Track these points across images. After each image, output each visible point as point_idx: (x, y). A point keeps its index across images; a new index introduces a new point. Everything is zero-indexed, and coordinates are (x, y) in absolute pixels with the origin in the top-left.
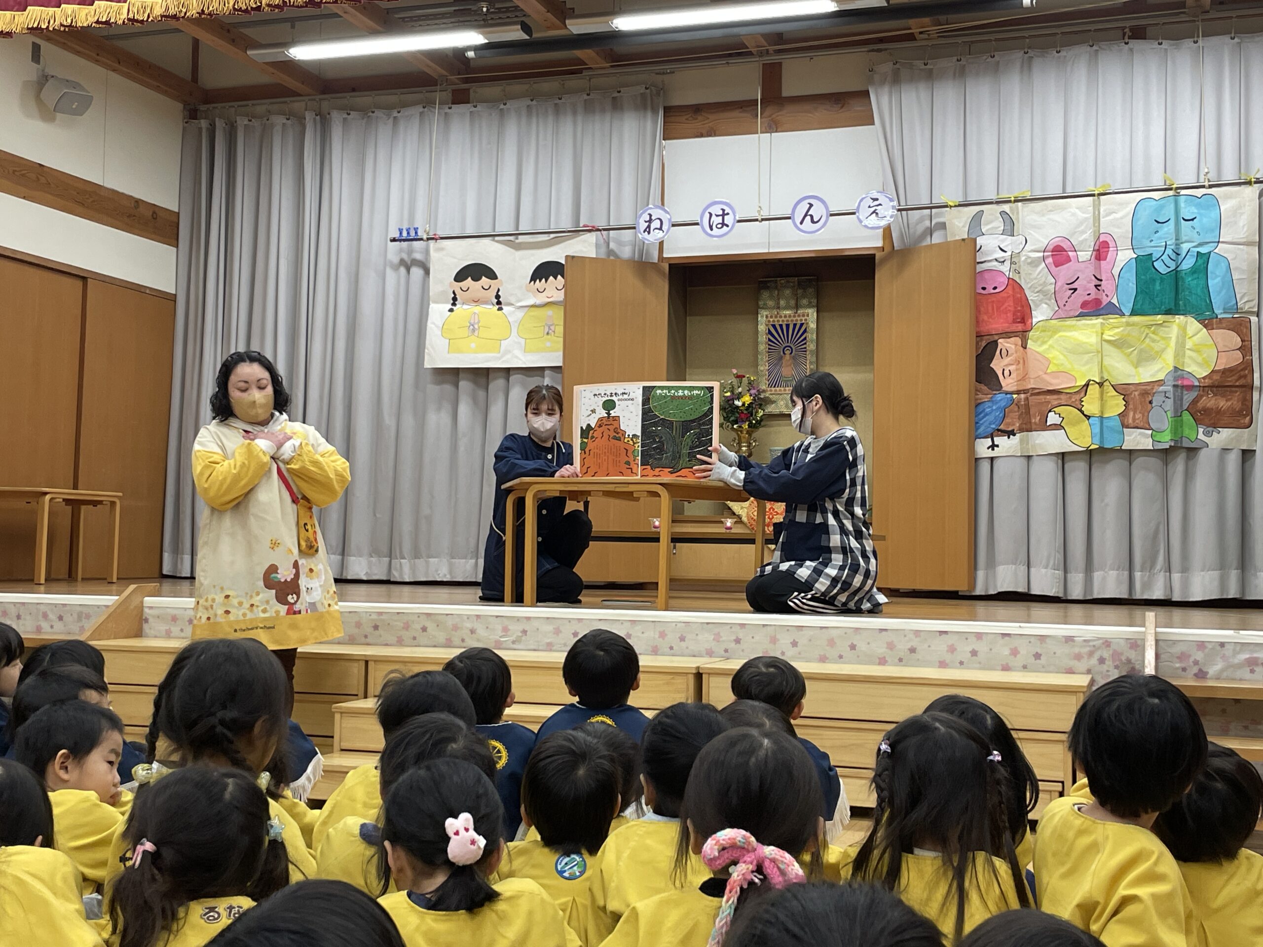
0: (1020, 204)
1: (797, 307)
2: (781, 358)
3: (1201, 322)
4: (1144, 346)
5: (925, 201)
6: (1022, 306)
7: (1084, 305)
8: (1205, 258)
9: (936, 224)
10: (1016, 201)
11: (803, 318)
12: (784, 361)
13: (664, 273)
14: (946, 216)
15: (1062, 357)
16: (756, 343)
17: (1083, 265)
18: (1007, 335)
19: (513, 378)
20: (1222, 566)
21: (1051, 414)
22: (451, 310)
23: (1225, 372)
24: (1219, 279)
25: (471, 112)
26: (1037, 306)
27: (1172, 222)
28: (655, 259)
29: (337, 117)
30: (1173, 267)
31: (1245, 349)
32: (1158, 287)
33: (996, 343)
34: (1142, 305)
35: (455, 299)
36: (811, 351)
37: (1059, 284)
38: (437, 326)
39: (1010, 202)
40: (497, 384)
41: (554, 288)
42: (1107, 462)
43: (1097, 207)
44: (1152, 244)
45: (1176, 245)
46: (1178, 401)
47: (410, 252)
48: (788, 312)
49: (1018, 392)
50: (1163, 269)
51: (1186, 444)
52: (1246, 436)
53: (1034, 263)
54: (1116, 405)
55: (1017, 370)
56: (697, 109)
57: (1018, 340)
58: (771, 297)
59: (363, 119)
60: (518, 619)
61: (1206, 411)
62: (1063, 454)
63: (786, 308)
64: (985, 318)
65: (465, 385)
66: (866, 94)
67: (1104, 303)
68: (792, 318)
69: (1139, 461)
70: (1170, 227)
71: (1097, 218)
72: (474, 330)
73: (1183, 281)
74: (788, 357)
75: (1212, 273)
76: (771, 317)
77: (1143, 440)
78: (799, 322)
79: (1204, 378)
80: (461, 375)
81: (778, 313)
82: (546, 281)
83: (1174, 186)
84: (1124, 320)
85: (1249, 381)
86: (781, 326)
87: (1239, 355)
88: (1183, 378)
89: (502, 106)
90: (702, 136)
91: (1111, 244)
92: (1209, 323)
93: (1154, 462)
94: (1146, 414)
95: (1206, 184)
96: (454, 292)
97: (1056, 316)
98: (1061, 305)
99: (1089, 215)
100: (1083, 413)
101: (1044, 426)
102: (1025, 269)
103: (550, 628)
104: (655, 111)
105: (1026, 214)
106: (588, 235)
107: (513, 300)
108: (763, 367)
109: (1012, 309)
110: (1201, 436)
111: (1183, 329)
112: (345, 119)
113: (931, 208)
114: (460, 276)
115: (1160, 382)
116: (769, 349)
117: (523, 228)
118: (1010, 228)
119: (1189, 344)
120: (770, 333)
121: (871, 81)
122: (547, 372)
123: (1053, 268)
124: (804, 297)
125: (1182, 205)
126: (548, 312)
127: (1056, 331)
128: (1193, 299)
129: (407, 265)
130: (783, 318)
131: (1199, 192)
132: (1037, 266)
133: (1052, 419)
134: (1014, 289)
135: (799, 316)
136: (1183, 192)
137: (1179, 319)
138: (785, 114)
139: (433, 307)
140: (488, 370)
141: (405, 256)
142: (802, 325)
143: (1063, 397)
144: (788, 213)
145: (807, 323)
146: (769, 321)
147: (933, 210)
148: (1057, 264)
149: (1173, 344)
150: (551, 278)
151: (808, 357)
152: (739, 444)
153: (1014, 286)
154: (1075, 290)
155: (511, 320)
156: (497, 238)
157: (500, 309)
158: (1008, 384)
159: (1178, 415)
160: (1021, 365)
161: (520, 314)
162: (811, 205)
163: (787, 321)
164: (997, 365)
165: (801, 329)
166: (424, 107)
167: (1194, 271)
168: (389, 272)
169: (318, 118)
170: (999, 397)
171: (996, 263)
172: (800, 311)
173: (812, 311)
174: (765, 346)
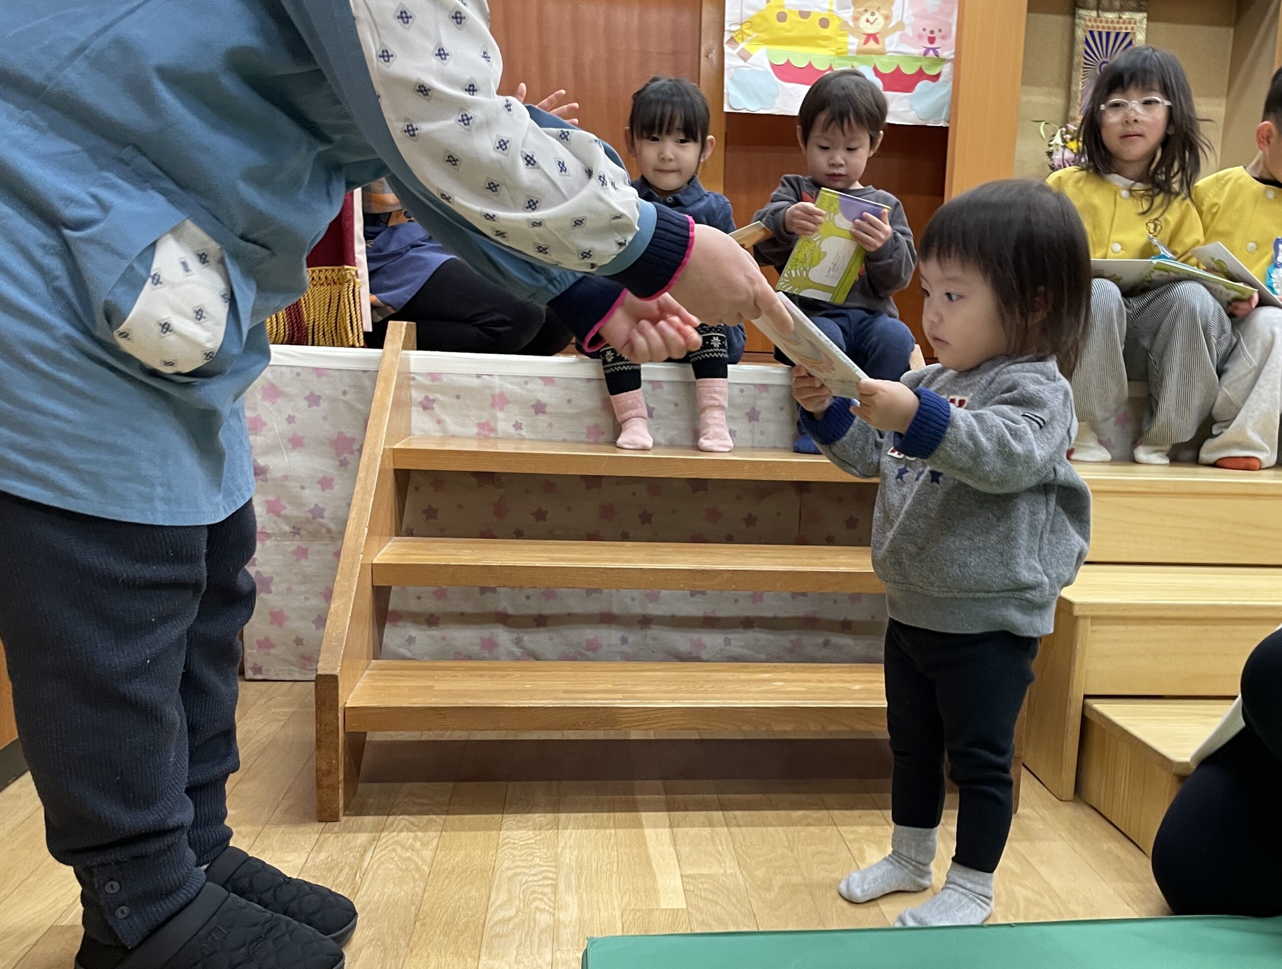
1: (1122, 10)
2: (1095, 77)
11: (1129, 26)
48: (1111, 16)
63: (1111, 10)
68: (1115, 25)
76: (1090, 20)
78: (1124, 31)
81: (1098, 16)
86: (1100, 33)
108: (1076, 88)
116: (1085, 64)
120: (1087, 42)
130: (1104, 24)
135: (1124, 22)
142: (1127, 34)
145: (1134, 33)
146: (1087, 26)
163: (1109, 28)
165: (1125, 40)
172: (1126, 16)
173: (1140, 16)
174: (1079, 59)
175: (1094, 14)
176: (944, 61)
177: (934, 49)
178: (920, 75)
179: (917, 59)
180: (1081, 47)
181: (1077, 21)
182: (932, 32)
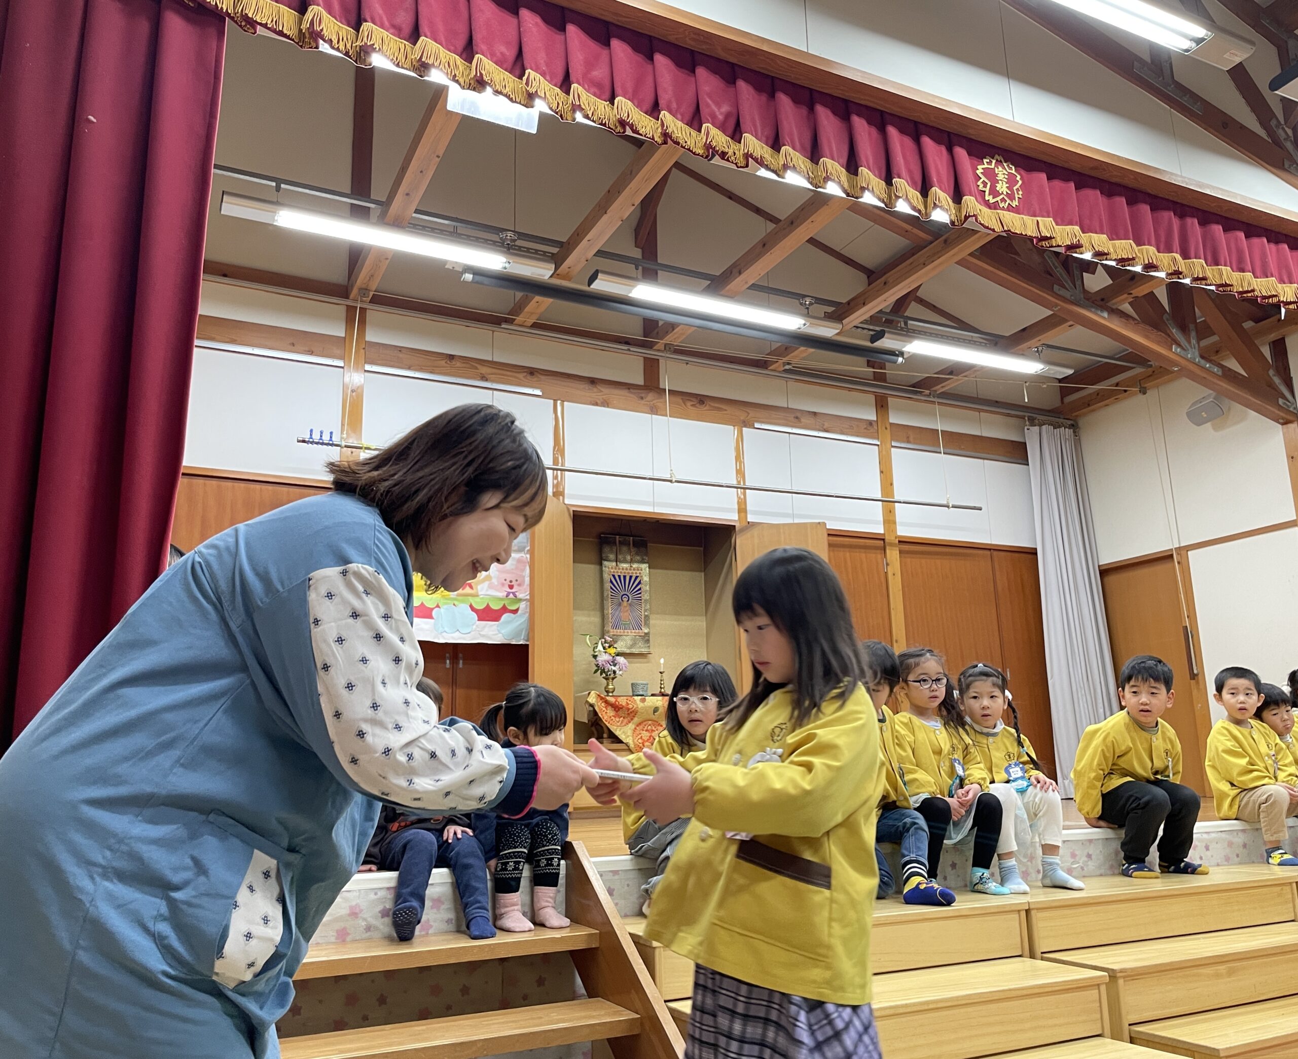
1: (632, 561)
2: (620, 605)
11: (638, 572)
12: (623, 606)
36: (646, 600)
48: (625, 565)
56: (593, 382)
58: (611, 552)
63: (625, 561)
68: (629, 571)
74: (625, 604)
76: (612, 568)
78: (634, 575)
81: (617, 565)
86: (619, 576)
90: (596, 404)
108: (608, 611)
120: (611, 582)
124: (637, 554)
130: (621, 570)
135: (634, 569)
138: (662, 402)
142: (637, 577)
145: (641, 576)
146: (610, 572)
151: (643, 605)
163: (625, 573)
165: (636, 581)
172: (635, 566)
173: (645, 566)
174: (608, 592)
175: (614, 564)
176: (521, 600)
177: (514, 593)
178: (504, 610)
179: (501, 599)
180: (608, 585)
181: (604, 568)
182: (511, 581)
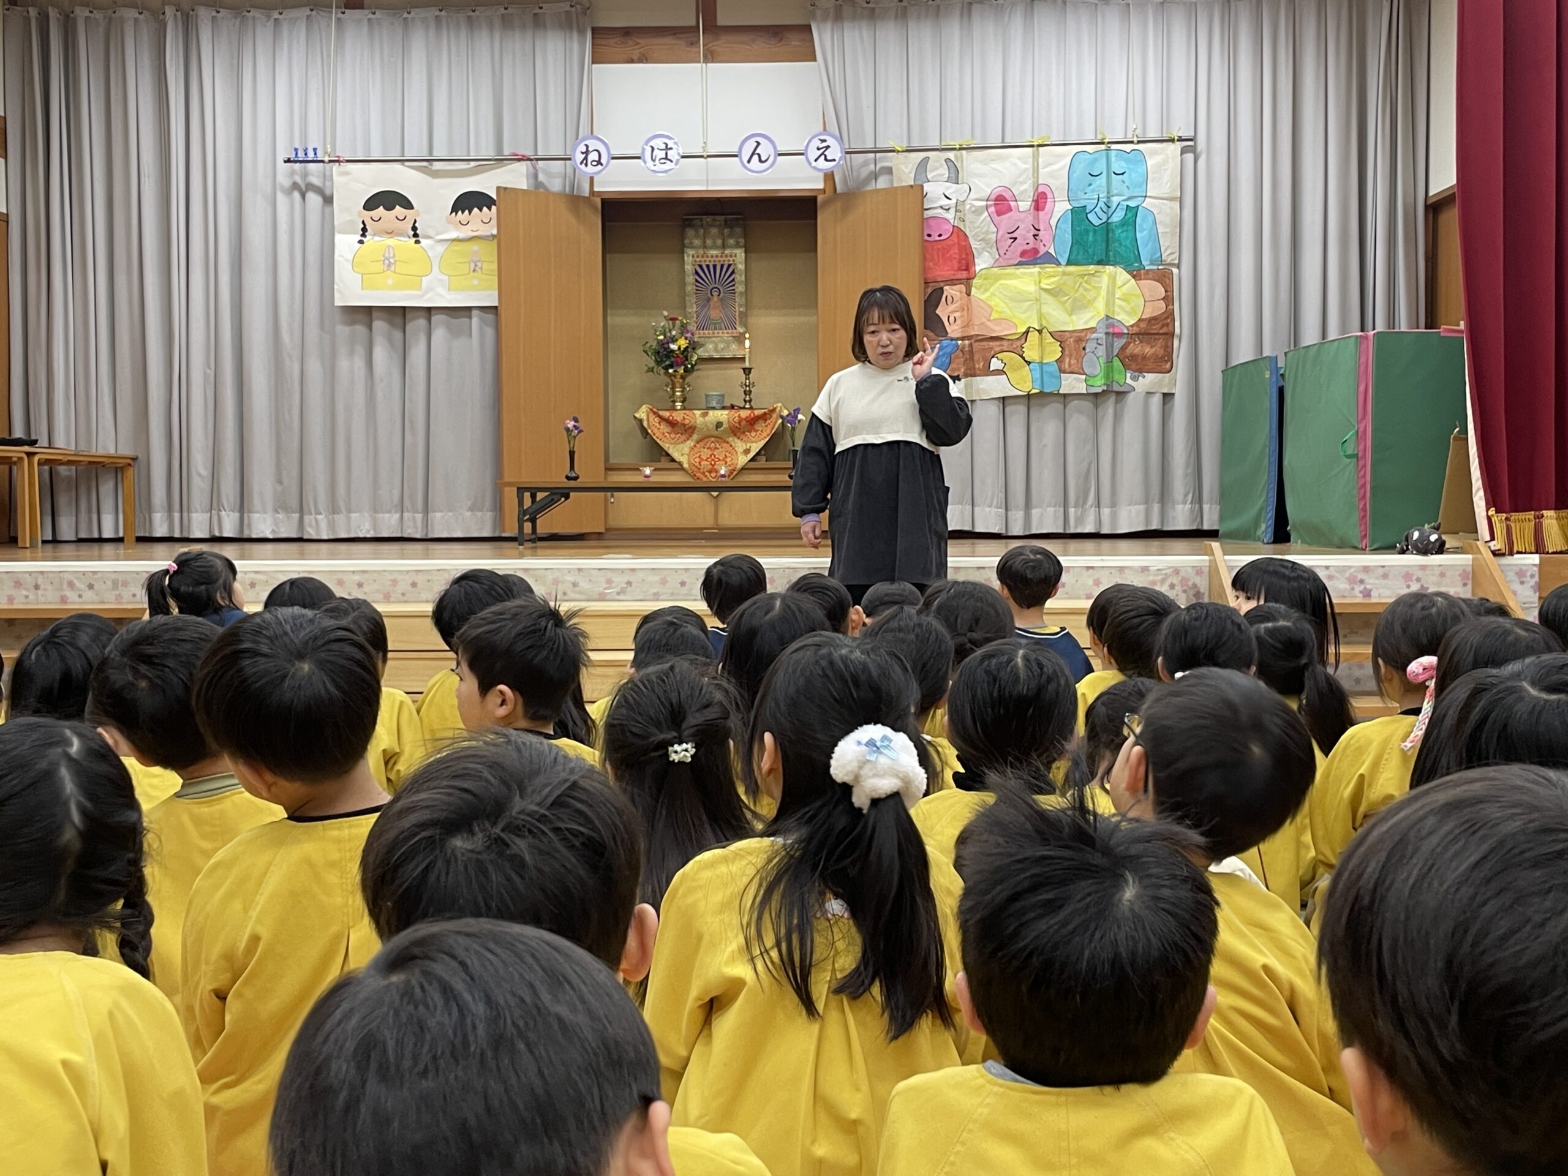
0: (964, 152)
1: (724, 247)
2: (709, 300)
3: (1130, 273)
4: (1077, 295)
5: (870, 145)
6: (967, 254)
7: (1023, 254)
8: (1134, 211)
9: (882, 168)
10: (960, 149)
12: (712, 303)
13: (596, 208)
14: (890, 160)
15: (1002, 304)
16: (684, 284)
17: (1023, 215)
18: (952, 282)
19: (436, 318)
20: (1147, 501)
21: (994, 360)
22: (361, 242)
23: (1152, 320)
24: (1145, 233)
25: (369, 20)
26: (980, 254)
27: (1104, 175)
28: (586, 193)
29: (204, 15)
30: (1104, 220)
31: (1168, 299)
32: (1091, 238)
33: (942, 289)
34: (1077, 255)
35: (364, 230)
36: (741, 293)
37: (1000, 233)
38: (347, 260)
39: (954, 149)
40: (417, 324)
41: (482, 222)
42: (1043, 405)
43: (1036, 157)
44: (1086, 196)
45: (1108, 198)
46: (1110, 347)
47: (305, 175)
48: (714, 252)
49: (963, 339)
50: (1096, 222)
51: (1116, 388)
52: (1167, 380)
53: (977, 212)
54: (1054, 352)
55: (962, 316)
56: (627, 32)
57: (963, 288)
58: (697, 236)
59: (236, 18)
60: (623, 571)
61: (1133, 357)
62: (1004, 398)
63: (715, 247)
64: (931, 264)
65: (379, 325)
66: (808, 28)
67: (1042, 253)
69: (1074, 404)
70: (1103, 179)
71: (1036, 169)
72: (389, 265)
73: (1113, 231)
74: (715, 299)
75: (1141, 226)
77: (1077, 385)
78: (726, 263)
79: (1132, 326)
80: (375, 314)
82: (470, 213)
83: (1106, 141)
84: (1060, 269)
85: (1171, 329)
86: (708, 266)
87: (1162, 304)
88: (1113, 326)
89: (406, 15)
90: (632, 61)
91: (1049, 195)
92: (1137, 275)
93: (1087, 405)
94: (1080, 359)
95: (1135, 140)
96: (363, 222)
97: (997, 264)
98: (1002, 254)
99: (1029, 166)
100: (1023, 358)
101: (987, 372)
102: (969, 217)
103: (656, 578)
104: (581, 32)
105: (971, 162)
106: (518, 164)
107: (431, 233)
108: (692, 309)
109: (957, 256)
110: (1129, 381)
111: (1113, 278)
112: (214, 18)
113: (875, 152)
114: (371, 204)
115: (1093, 330)
116: (696, 291)
117: (437, 154)
118: (955, 176)
119: (1118, 294)
120: (697, 273)
121: (813, 16)
122: (474, 312)
123: (995, 216)
124: (731, 236)
125: (1113, 159)
126: (475, 247)
127: (997, 278)
128: (1122, 250)
129: (303, 189)
131: (1128, 147)
132: (981, 214)
133: (995, 364)
134: (958, 237)
136: (1114, 146)
137: (1109, 269)
138: (721, 44)
139: (339, 238)
140: (404, 309)
141: (298, 179)
142: (729, 266)
143: (1005, 343)
144: (734, 150)
147: (878, 155)
148: (999, 213)
149: (1103, 292)
150: (476, 210)
151: (737, 299)
152: (673, 389)
153: (959, 234)
154: (1015, 239)
155: (430, 254)
156: (407, 163)
157: (417, 242)
158: (953, 330)
159: (1109, 361)
160: (965, 313)
161: (441, 248)
162: (758, 144)
164: (942, 311)
165: (729, 270)
166: (312, 10)
167: (1124, 223)
168: (281, 198)
169: (179, 14)
170: (945, 343)
171: (940, 210)
172: (728, 251)
173: (740, 251)
174: (692, 287)
175: (701, 252)
180: (691, 278)
181: (685, 258)
